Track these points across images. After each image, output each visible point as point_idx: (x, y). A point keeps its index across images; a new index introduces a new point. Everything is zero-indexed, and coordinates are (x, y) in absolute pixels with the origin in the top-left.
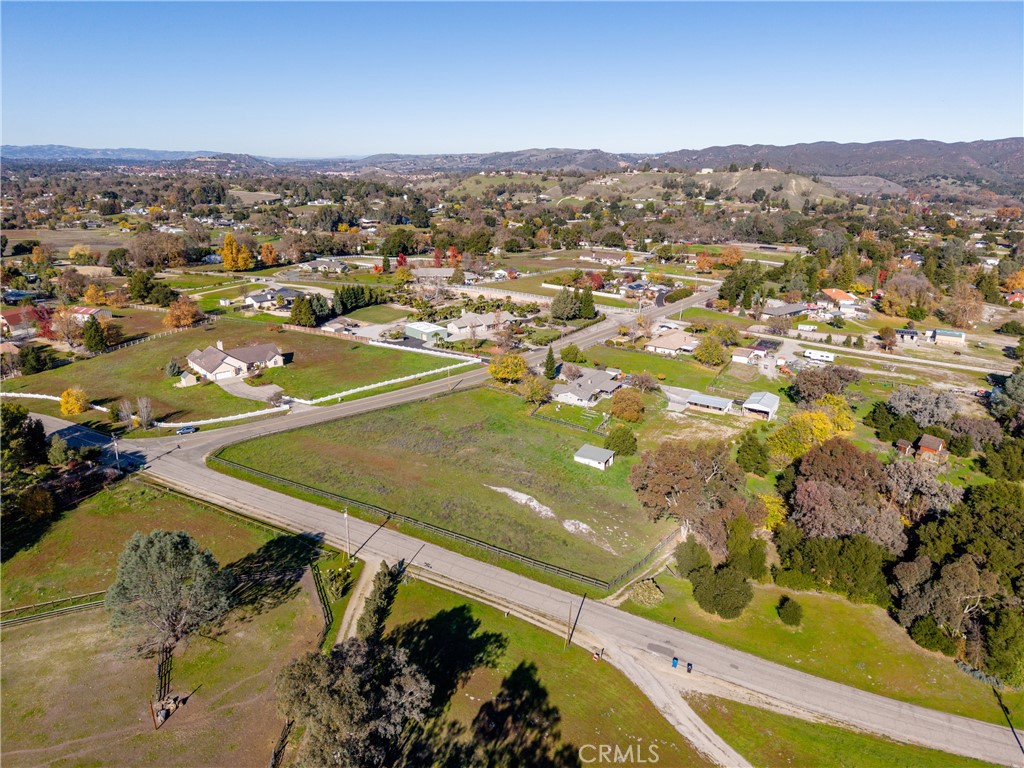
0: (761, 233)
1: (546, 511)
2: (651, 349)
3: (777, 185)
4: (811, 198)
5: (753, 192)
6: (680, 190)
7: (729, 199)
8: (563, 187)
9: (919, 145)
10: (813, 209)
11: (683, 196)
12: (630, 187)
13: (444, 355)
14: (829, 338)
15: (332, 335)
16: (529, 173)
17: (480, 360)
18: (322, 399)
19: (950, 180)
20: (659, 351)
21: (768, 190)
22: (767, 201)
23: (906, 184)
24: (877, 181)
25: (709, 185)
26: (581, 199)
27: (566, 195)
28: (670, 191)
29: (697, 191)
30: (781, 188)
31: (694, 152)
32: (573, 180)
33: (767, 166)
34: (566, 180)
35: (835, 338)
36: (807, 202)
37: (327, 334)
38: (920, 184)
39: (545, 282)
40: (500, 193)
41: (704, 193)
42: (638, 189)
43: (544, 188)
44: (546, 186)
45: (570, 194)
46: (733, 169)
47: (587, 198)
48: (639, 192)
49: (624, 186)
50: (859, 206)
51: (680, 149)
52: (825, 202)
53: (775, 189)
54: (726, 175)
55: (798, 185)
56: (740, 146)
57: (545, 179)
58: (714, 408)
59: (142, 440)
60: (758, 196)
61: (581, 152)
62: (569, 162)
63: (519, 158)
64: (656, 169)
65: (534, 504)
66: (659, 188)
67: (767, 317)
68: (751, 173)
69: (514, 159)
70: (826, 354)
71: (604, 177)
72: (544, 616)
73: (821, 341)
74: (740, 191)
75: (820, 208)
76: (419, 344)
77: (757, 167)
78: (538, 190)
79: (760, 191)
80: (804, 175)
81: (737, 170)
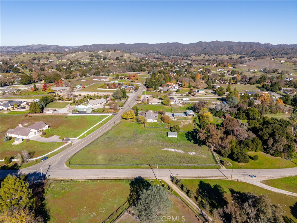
0: (133, 69)
1: (182, 152)
2: (150, 103)
3: (121, 55)
4: (131, 59)
5: (116, 57)
6: (95, 58)
7: (109, 60)
8: (57, 57)
9: (144, 44)
10: (132, 62)
11: (96, 59)
12: (79, 57)
13: (99, 115)
14: (182, 95)
15: (51, 115)
16: (43, 53)
17: (112, 114)
18: (79, 136)
19: (155, 53)
20: (153, 104)
21: (120, 57)
22: (120, 60)
23: (146, 54)
24: (139, 54)
25: (103, 56)
26: (64, 61)
27: (59, 60)
28: (92, 58)
29: (100, 57)
30: (123, 56)
31: (88, 46)
32: (59, 55)
33: (117, 50)
34: (57, 55)
35: (183, 95)
36: (130, 60)
37: (49, 115)
38: (148, 54)
39: (98, 88)
40: (34, 60)
41: (102, 58)
42: (82, 57)
43: (50, 58)
44: (51, 57)
45: (60, 59)
46: (108, 51)
47: (67, 61)
48: (82, 58)
49: (77, 57)
50: (143, 61)
51: (83, 45)
52: (135, 60)
53: (121, 57)
54: (107, 53)
55: (126, 55)
56: (101, 44)
57: (49, 55)
58: (180, 116)
59: (30, 167)
60: (117, 58)
61: (51, 46)
62: (48, 49)
63: (28, 48)
64: (86, 51)
65: (177, 150)
66: (88, 57)
67: (163, 91)
68: (114, 52)
69: (26, 48)
70: (188, 99)
71: (70, 54)
72: (217, 177)
73: (180, 96)
74: (112, 57)
75: (134, 62)
76: (85, 113)
77: (115, 51)
78: (48, 59)
79: (117, 57)
80: (127, 53)
81: (109, 52)
